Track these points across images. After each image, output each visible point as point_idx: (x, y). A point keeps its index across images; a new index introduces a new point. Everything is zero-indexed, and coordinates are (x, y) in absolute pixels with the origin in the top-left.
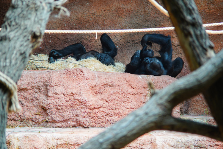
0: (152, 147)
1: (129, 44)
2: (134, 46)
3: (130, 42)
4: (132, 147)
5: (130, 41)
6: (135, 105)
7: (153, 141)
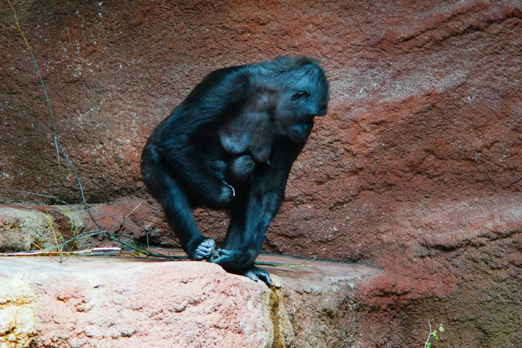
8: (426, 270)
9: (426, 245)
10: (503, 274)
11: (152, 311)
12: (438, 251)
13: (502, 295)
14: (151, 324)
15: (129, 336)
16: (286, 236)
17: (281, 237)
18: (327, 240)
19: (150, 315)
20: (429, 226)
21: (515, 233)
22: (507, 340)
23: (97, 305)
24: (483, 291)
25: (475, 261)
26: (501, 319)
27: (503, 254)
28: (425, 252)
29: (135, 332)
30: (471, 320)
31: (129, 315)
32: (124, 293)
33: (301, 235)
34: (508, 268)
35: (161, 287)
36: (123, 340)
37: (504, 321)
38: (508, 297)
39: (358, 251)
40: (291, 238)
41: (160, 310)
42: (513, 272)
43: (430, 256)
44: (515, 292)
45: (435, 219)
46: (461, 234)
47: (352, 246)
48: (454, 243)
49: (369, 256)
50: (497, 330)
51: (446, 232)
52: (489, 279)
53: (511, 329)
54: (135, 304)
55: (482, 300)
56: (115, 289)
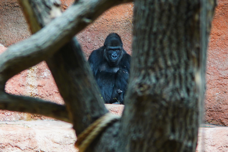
0: (30, 144)
1: (7, 7)
2: (14, 10)
3: (8, 5)
4: (2, 145)
5: (9, 3)
6: (10, 89)
7: (31, 137)
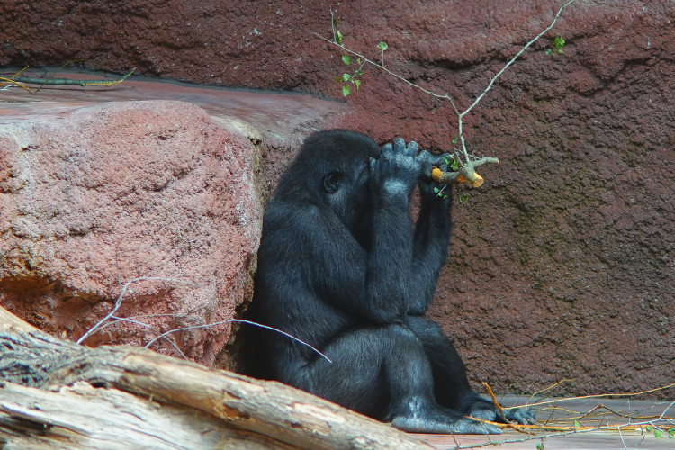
8: (420, 102)
9: (419, 60)
10: (555, 108)
11: (120, 189)
12: (440, 70)
13: (552, 144)
14: (117, 213)
15: (82, 234)
16: (170, 46)
17: (159, 48)
18: (242, 52)
19: (115, 196)
20: (423, 27)
21: (582, 37)
22: (561, 220)
23: (32, 180)
24: (519, 138)
25: (505, 87)
26: (552, 185)
27: (557, 75)
28: (417, 72)
29: (92, 228)
30: (500, 187)
31: (81, 197)
32: (71, 159)
33: (198, 44)
34: (564, 97)
35: (129, 146)
36: (72, 241)
37: (556, 188)
38: (563, 148)
39: (297, 71)
40: (178, 49)
41: (131, 187)
42: (573, 105)
43: (425, 78)
44: (575, 138)
45: (432, 13)
46: (482, 41)
47: (286, 62)
48: (470, 55)
49: (315, 79)
50: (543, 204)
51: (455, 36)
52: (530, 117)
53: (568, 203)
54: (92, 177)
55: (517, 153)
56: (58, 151)
